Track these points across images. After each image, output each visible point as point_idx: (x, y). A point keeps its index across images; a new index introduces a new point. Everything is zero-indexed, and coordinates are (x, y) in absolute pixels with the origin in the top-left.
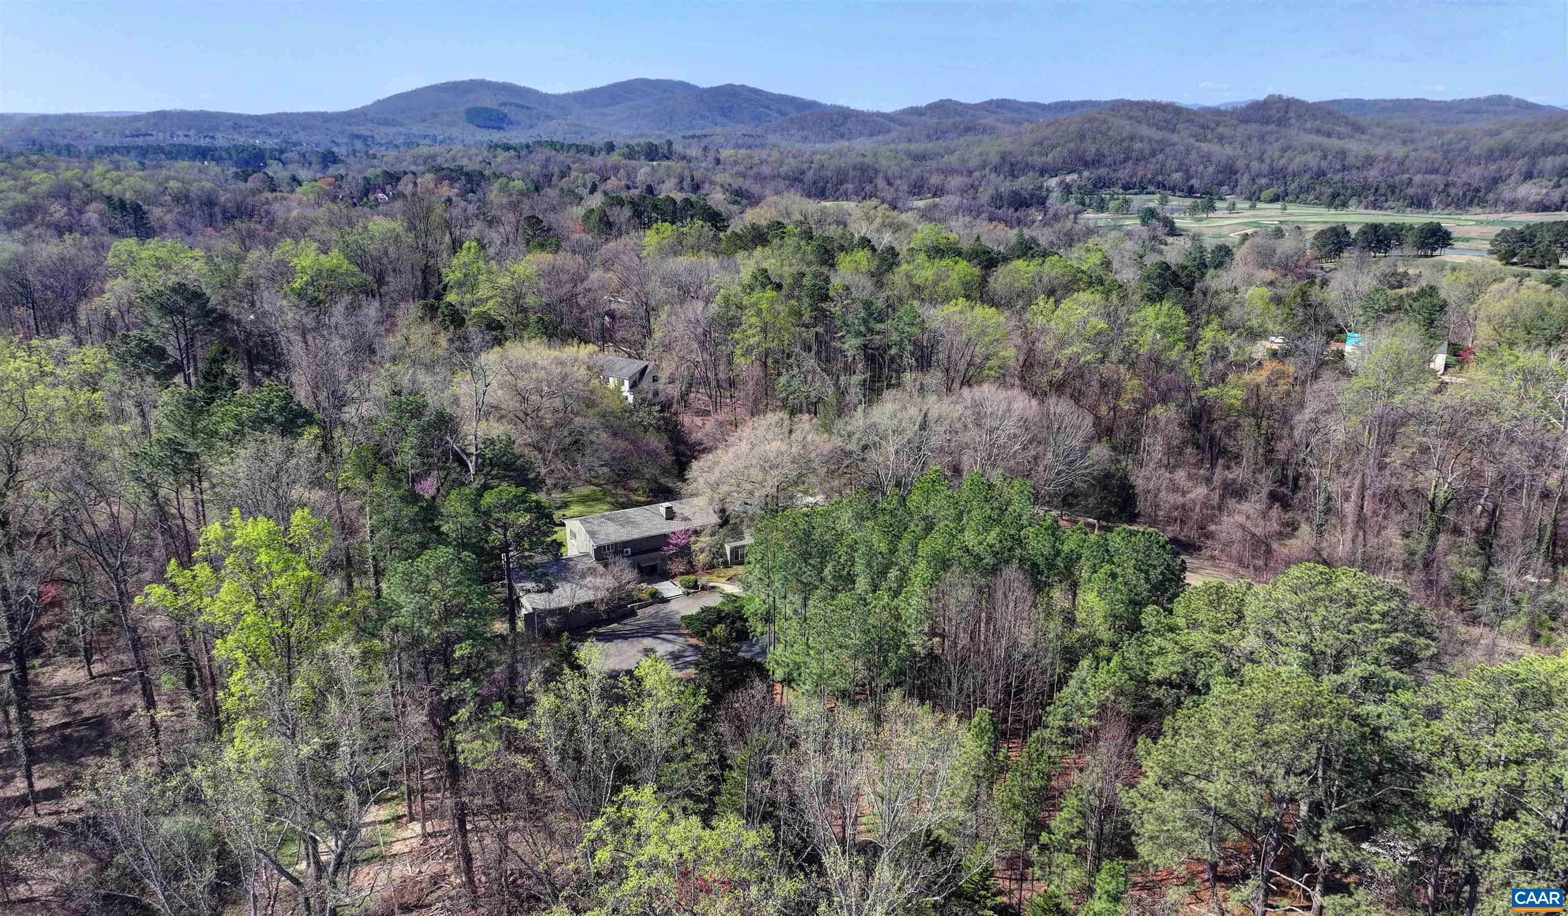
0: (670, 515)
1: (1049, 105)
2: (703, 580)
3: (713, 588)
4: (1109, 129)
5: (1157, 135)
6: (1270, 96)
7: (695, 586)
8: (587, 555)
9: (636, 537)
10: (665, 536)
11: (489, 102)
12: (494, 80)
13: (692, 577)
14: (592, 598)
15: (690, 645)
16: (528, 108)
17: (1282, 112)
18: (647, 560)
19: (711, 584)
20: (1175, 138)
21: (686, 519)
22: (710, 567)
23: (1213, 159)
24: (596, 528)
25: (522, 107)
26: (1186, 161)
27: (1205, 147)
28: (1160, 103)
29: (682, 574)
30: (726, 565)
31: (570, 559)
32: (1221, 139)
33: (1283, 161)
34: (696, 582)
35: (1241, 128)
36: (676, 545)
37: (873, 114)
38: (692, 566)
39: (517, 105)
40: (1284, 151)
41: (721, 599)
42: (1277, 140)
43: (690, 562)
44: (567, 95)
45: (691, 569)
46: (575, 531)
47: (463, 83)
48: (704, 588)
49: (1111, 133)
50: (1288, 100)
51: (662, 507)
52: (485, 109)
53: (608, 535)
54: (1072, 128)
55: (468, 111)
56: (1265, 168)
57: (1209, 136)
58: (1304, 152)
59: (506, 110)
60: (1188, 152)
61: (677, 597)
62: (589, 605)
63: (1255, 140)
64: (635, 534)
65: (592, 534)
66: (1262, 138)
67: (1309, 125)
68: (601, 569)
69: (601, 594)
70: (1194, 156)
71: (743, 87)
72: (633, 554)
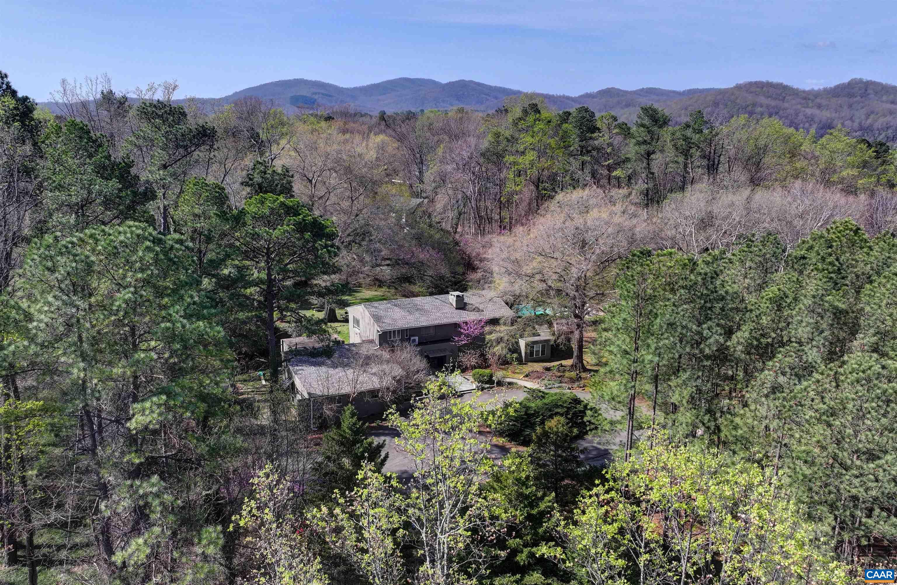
0: (461, 305)
1: (684, 92)
2: (498, 375)
3: (510, 384)
4: (737, 98)
5: (773, 103)
6: (852, 80)
7: (490, 381)
8: (372, 342)
9: (425, 324)
10: (456, 325)
11: (305, 92)
12: (309, 79)
13: (487, 371)
14: (377, 386)
15: (496, 446)
16: (330, 96)
17: (863, 91)
18: (436, 350)
19: (508, 380)
20: (786, 105)
21: (478, 310)
22: (505, 363)
23: (816, 119)
24: (382, 313)
25: (327, 95)
26: (796, 121)
27: (809, 111)
28: (771, 83)
29: (474, 367)
30: (520, 361)
31: (354, 345)
32: (819, 106)
33: (869, 121)
34: (491, 376)
35: (834, 100)
36: (467, 336)
37: (560, 97)
38: (486, 360)
39: (322, 94)
40: (868, 116)
41: (526, 395)
42: (862, 108)
43: (482, 355)
44: (355, 89)
45: (484, 363)
46: (359, 317)
47: (289, 81)
48: (500, 384)
49: (738, 101)
50: (868, 82)
51: (452, 297)
52: (303, 97)
53: (395, 320)
54: (709, 98)
55: (292, 98)
56: (856, 125)
57: (811, 105)
58: (885, 116)
59: (316, 97)
60: (797, 115)
61: (470, 391)
62: (373, 393)
63: (845, 107)
64: (423, 321)
65: (377, 319)
66: (850, 106)
67: (884, 98)
68: (386, 355)
69: (387, 382)
70: (801, 117)
71: (471, 82)
72: (420, 344)
